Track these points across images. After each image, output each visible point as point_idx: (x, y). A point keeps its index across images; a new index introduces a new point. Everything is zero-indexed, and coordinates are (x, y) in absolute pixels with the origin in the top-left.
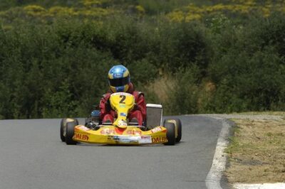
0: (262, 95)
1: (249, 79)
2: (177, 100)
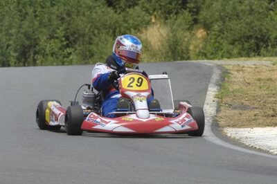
0: (253, 41)
1: (240, 25)
2: (170, 46)
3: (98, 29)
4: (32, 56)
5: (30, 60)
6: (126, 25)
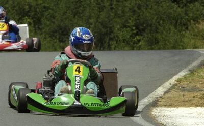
3: (163, 20)
4: (107, 41)
5: (106, 45)
6: (187, 17)
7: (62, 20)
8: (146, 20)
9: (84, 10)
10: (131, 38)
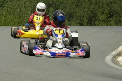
7: (70, 9)
8: (115, 10)
9: (82, 4)
10: (107, 19)
